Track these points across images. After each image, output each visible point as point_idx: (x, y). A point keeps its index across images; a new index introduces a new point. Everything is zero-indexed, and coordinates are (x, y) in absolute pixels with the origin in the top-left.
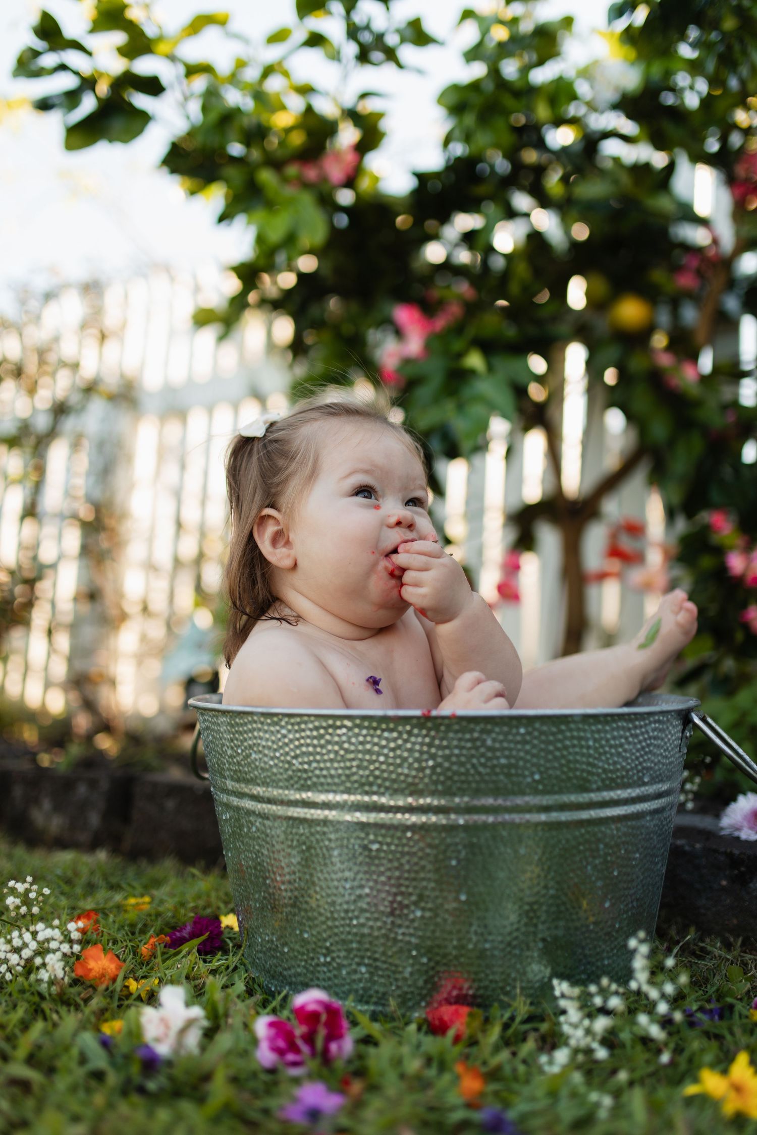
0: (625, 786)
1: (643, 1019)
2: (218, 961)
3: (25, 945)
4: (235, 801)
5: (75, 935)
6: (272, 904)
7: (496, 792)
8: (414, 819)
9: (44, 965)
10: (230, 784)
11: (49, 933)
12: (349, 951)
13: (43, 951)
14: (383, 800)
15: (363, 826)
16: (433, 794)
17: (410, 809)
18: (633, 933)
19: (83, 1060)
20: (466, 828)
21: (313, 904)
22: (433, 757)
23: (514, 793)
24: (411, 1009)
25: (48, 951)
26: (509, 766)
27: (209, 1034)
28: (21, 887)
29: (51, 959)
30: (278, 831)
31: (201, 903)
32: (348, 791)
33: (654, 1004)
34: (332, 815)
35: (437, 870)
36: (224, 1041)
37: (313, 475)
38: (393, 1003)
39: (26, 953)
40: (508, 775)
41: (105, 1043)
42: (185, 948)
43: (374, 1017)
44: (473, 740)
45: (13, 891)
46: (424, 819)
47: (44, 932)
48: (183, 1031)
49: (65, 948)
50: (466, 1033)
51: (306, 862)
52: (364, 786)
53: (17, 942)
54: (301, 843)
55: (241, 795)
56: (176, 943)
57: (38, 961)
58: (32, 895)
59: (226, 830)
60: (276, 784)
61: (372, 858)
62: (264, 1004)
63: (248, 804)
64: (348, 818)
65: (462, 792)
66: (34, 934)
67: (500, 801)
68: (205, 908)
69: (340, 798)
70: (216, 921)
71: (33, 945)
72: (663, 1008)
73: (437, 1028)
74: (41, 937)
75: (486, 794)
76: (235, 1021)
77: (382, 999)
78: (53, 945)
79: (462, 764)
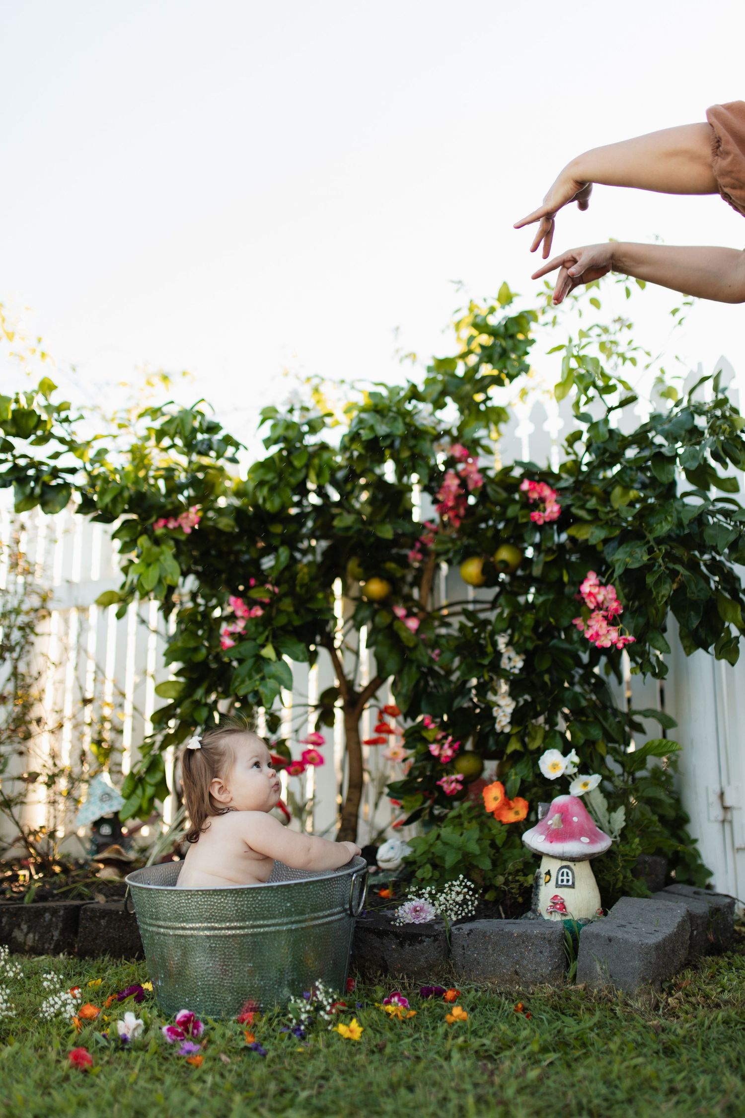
0: (321, 911)
1: (322, 1013)
2: (144, 1004)
3: (56, 1003)
4: (151, 929)
5: (78, 996)
6: (169, 975)
7: (264, 918)
8: (230, 932)
9: (65, 1011)
10: (148, 921)
11: (66, 996)
12: (204, 992)
13: (64, 1004)
14: (216, 925)
15: (208, 937)
16: (237, 921)
17: (228, 928)
18: (317, 980)
19: (97, 1042)
20: (252, 935)
21: (188, 972)
22: (236, 905)
23: (271, 918)
24: (232, 1015)
25: (67, 1004)
26: (269, 907)
27: (146, 1031)
28: (49, 977)
29: (69, 1008)
30: (171, 941)
31: (130, 979)
32: (201, 922)
33: (325, 1007)
34: (195, 932)
35: (240, 954)
36: (151, 1033)
37: (235, 760)
38: (223, 1014)
39: (57, 1006)
40: (268, 911)
41: (104, 1036)
42: (127, 1000)
43: (215, 1020)
44: (253, 897)
45: (46, 979)
46: (234, 932)
47: (64, 996)
48: (135, 1029)
49: (74, 1002)
50: (252, 1021)
51: (184, 954)
52: (208, 920)
53: (52, 1002)
54: (181, 946)
55: (151, 925)
56: (121, 999)
57: (63, 1009)
58: (55, 980)
59: (145, 942)
60: (170, 920)
61: (212, 950)
62: (167, 1020)
63: (155, 929)
64: (201, 933)
65: (249, 920)
66: (60, 998)
67: (265, 922)
68: (132, 981)
69: (197, 925)
70: (139, 986)
71: (60, 1003)
72: (328, 1008)
73: (241, 1021)
74: (63, 998)
75: (259, 919)
76: (155, 1026)
77: (219, 1013)
78: (69, 1001)
79: (249, 908)
